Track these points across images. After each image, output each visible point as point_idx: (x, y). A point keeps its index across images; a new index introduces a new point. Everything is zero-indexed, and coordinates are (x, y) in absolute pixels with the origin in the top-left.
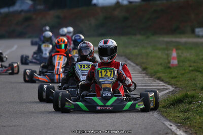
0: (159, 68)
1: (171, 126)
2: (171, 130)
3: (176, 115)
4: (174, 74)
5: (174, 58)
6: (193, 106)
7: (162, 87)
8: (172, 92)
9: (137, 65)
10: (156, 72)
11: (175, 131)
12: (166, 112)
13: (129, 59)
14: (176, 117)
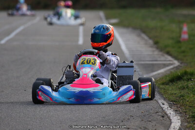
0: (170, 42)
1: (163, 104)
2: (162, 108)
3: (173, 92)
4: (183, 49)
5: (185, 33)
6: (190, 84)
7: (168, 62)
8: (177, 68)
9: (150, 38)
10: (166, 47)
11: (166, 110)
12: (164, 89)
13: (144, 32)
14: (172, 94)
